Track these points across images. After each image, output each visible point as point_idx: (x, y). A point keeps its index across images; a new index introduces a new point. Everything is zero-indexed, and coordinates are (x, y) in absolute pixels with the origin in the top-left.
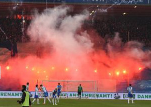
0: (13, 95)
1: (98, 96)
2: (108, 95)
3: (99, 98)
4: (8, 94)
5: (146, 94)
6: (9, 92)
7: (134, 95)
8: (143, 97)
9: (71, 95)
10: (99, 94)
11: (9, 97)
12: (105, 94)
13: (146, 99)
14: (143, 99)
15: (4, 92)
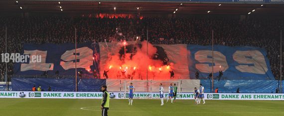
0: (96, 95)
1: (181, 96)
2: (192, 95)
3: (182, 98)
4: (91, 94)
5: (230, 94)
6: (92, 93)
7: (218, 95)
8: (227, 96)
9: (154, 95)
10: (183, 94)
11: (92, 98)
12: (189, 94)
13: (230, 99)
14: (226, 99)
15: (87, 93)
